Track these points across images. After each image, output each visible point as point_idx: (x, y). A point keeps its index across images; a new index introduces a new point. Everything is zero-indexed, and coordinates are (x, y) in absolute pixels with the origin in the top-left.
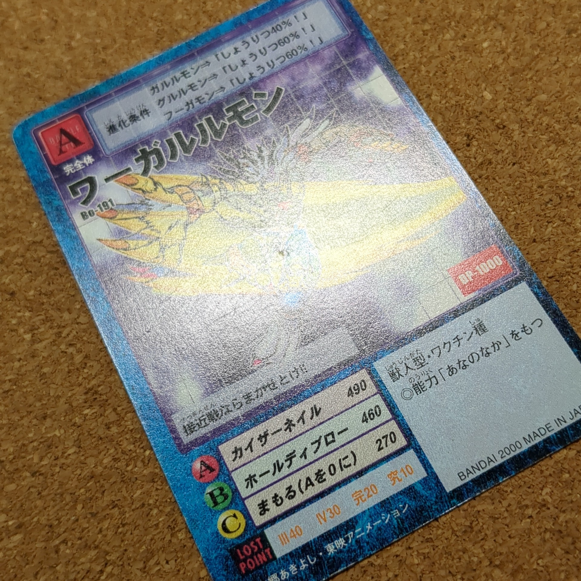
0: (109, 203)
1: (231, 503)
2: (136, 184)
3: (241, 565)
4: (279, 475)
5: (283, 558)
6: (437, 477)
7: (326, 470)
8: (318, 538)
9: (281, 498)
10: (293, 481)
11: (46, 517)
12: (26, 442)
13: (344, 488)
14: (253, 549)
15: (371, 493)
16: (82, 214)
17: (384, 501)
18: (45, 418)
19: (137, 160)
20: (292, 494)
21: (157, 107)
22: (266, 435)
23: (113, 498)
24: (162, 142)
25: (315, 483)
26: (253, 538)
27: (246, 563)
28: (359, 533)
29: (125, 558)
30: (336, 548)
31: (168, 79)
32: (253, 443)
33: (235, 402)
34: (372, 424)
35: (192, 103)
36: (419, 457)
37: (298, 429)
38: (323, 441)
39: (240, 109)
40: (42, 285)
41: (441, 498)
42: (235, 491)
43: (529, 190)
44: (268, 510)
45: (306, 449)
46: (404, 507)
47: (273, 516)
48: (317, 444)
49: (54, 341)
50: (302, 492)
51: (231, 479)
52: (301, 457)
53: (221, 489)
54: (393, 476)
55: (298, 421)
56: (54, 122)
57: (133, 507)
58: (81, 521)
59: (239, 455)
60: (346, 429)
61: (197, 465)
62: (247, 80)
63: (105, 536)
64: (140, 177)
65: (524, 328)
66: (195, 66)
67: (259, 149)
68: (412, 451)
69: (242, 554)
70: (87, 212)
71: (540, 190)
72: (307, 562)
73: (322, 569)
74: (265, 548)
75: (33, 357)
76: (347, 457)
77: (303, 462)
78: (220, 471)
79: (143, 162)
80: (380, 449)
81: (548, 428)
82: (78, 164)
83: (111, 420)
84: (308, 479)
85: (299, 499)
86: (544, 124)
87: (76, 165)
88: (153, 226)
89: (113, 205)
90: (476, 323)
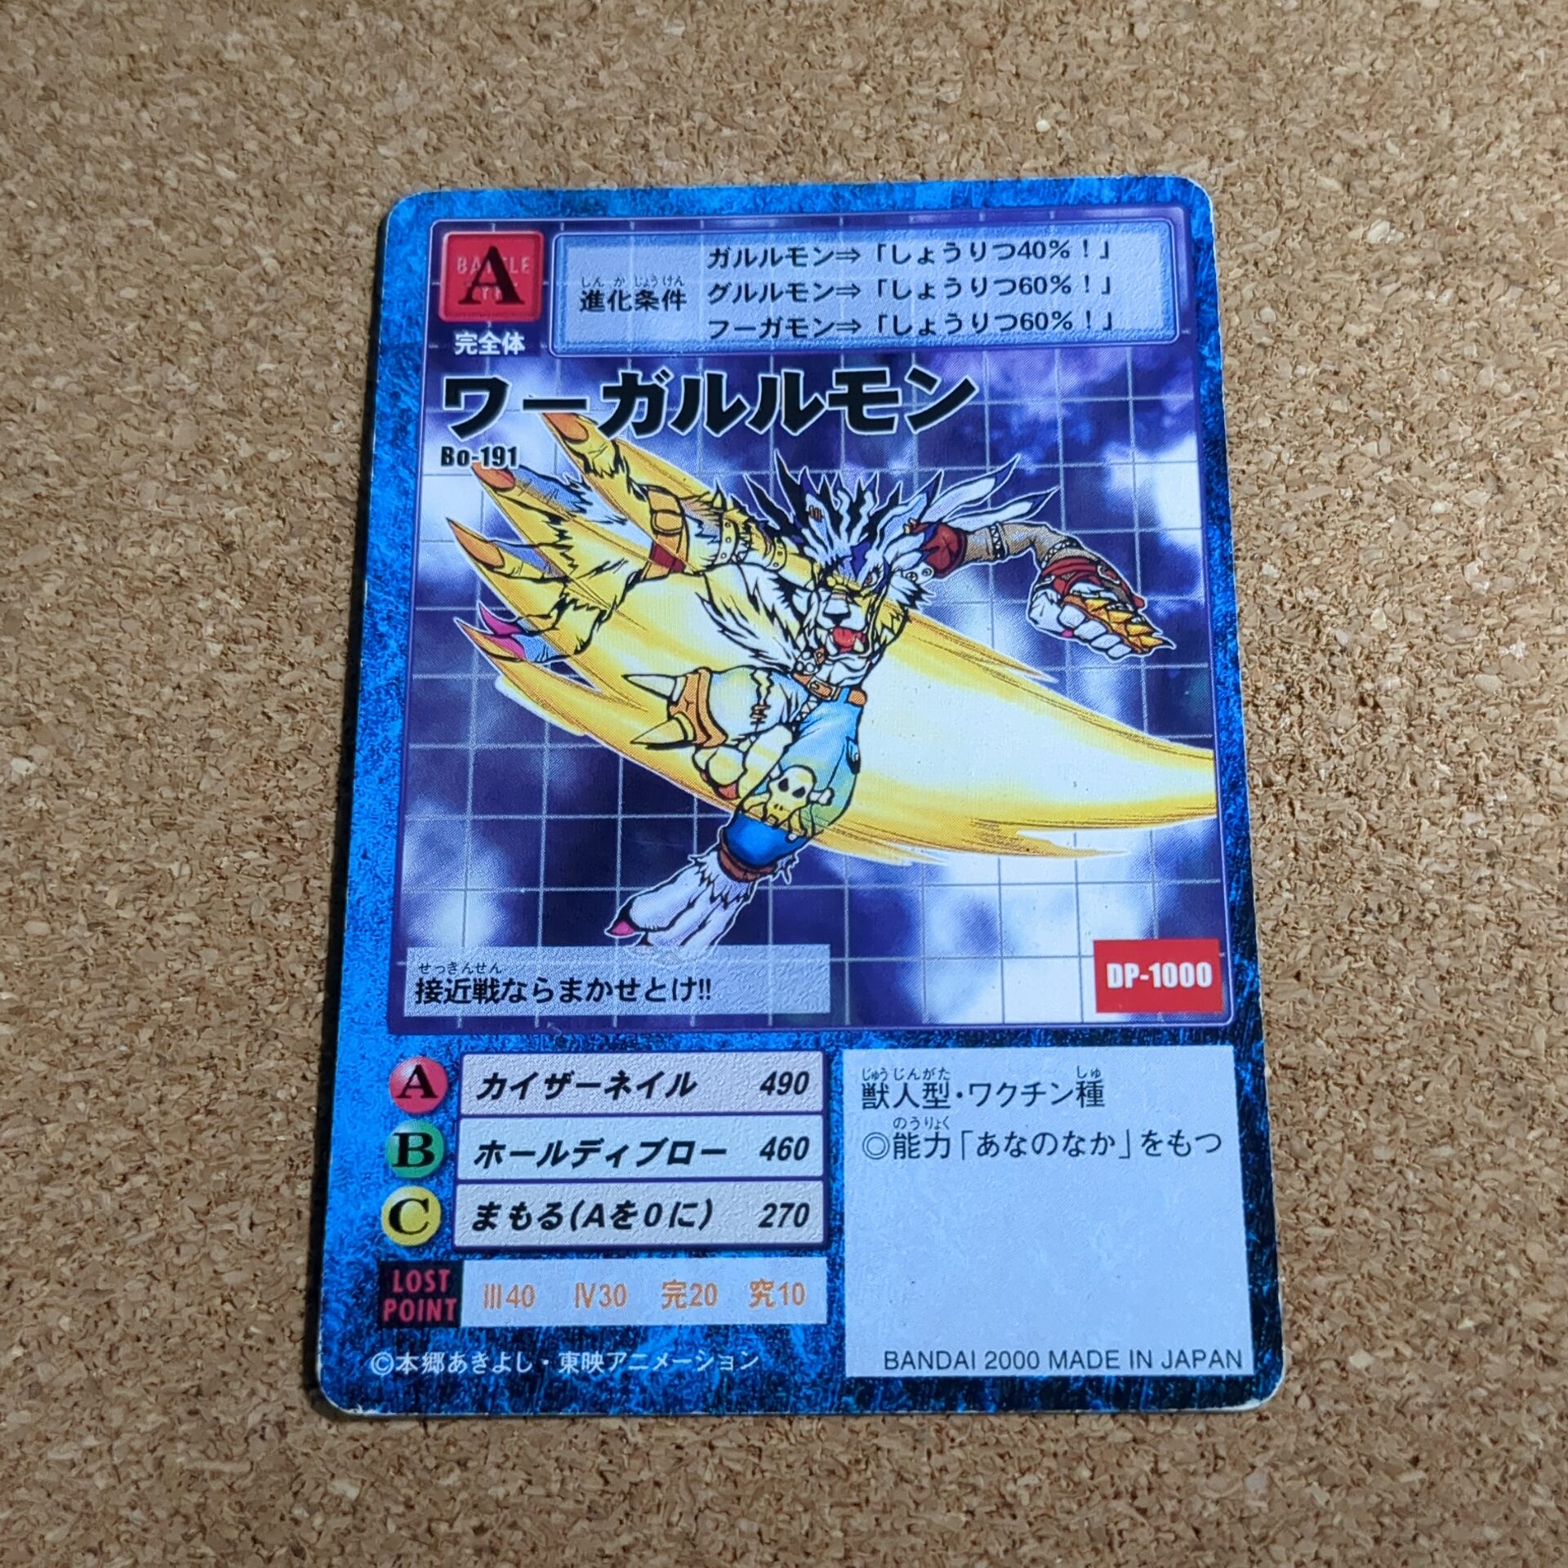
0: (508, 456)
1: (431, 1176)
2: (579, 441)
3: (388, 1302)
4: (548, 1172)
5: (471, 1332)
6: (841, 1338)
7: (641, 1208)
8: (557, 1329)
9: (529, 1216)
10: (568, 1197)
11: (75, 1019)
12: (108, 855)
13: (656, 1262)
14: (425, 1284)
15: (702, 1299)
16: (445, 449)
17: (718, 1328)
18: (168, 826)
19: (609, 392)
20: (554, 1220)
21: (703, 299)
22: (566, 1079)
23: (216, 1050)
24: (677, 378)
25: (608, 1222)
26: (438, 1264)
27: (399, 1303)
28: (638, 1363)
29: (179, 1176)
30: (578, 1367)
31: (756, 250)
32: (532, 1083)
33: (541, 986)
34: (775, 1167)
35: (778, 326)
36: (830, 1280)
37: (633, 1100)
38: (667, 1148)
39: (866, 388)
40: (292, 559)
41: (828, 1381)
42: (451, 1157)
43: (1347, 864)
44: (493, 1226)
45: (625, 1148)
46: (748, 1360)
47: (495, 1243)
48: (652, 1150)
49: (260, 683)
50: (574, 1227)
51: (455, 1130)
52: (608, 1158)
53: (427, 1140)
54: (760, 1289)
55: (639, 1087)
56: (486, 226)
57: (243, 1087)
58: (135, 1061)
59: (495, 1091)
60: (723, 1152)
61: (407, 1070)
62: (914, 333)
63: (165, 1114)
64: (595, 430)
65: (1176, 1140)
66: (825, 248)
67: (861, 493)
68: (824, 1260)
69: (402, 1281)
70: (456, 450)
71: (1369, 875)
72: (511, 1363)
73: (532, 1391)
74: (448, 1294)
75: (206, 695)
76: (694, 1205)
77: (607, 1170)
78: (444, 1101)
79: (618, 401)
80: (765, 1224)
81: (1109, 1358)
82: (489, 341)
83: (288, 898)
84: (599, 1208)
85: (562, 1236)
86: (1460, 742)
87: (483, 340)
88: (569, 547)
89: (513, 462)
90: (1089, 1078)
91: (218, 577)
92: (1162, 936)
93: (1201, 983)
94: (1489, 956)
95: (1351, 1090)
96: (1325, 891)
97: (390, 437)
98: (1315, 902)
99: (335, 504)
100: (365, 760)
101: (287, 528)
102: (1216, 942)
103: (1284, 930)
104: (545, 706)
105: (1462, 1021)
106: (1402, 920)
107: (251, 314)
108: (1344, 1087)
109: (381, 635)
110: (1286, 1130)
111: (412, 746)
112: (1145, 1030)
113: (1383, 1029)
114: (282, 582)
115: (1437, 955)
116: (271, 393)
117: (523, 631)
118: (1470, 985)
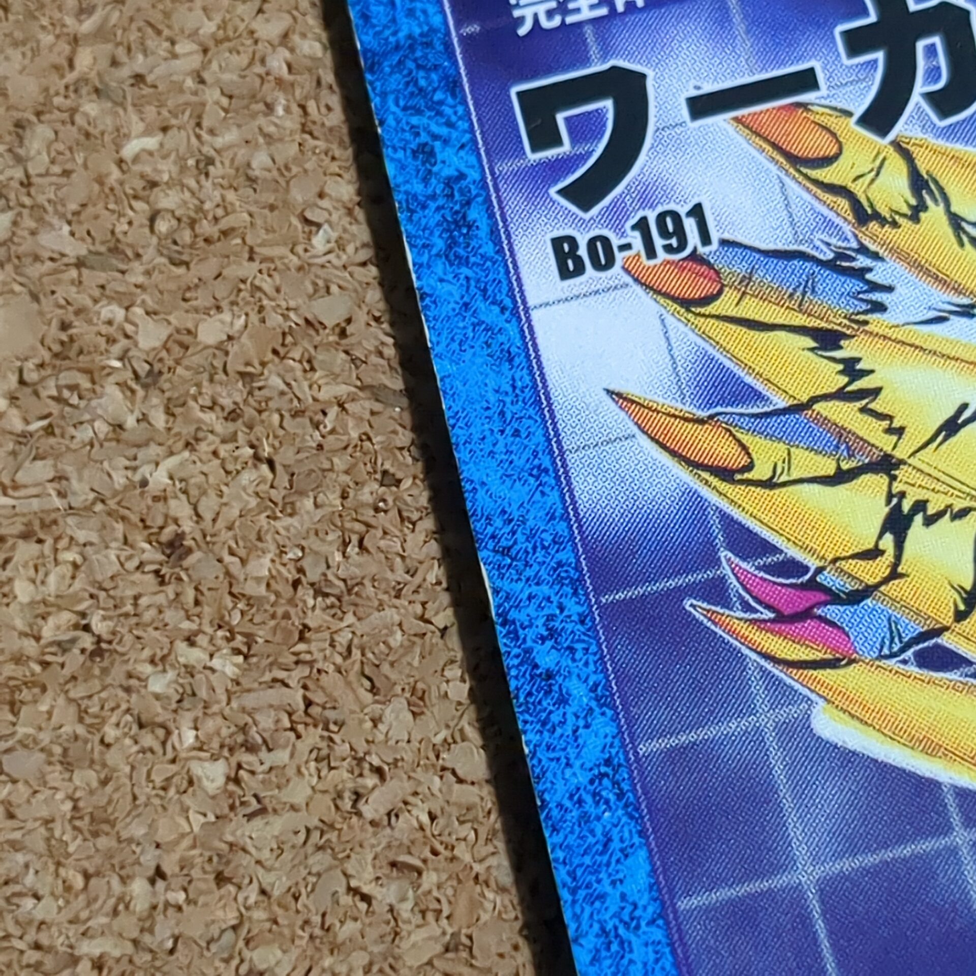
0: (690, 225)
2: (827, 161)
16: (557, 243)
19: (854, 42)
40: (312, 543)
64: (850, 129)
70: (583, 243)
75: (221, 879)
79: (879, 56)
88: (875, 392)
89: (706, 238)
91: (171, 616)
97: (439, 244)
99: (362, 406)
100: (595, 960)
101: (283, 480)
104: (931, 749)
107: (75, 41)
109: (549, 675)
111: (683, 904)
114: (306, 595)
116: (168, 200)
117: (834, 597)
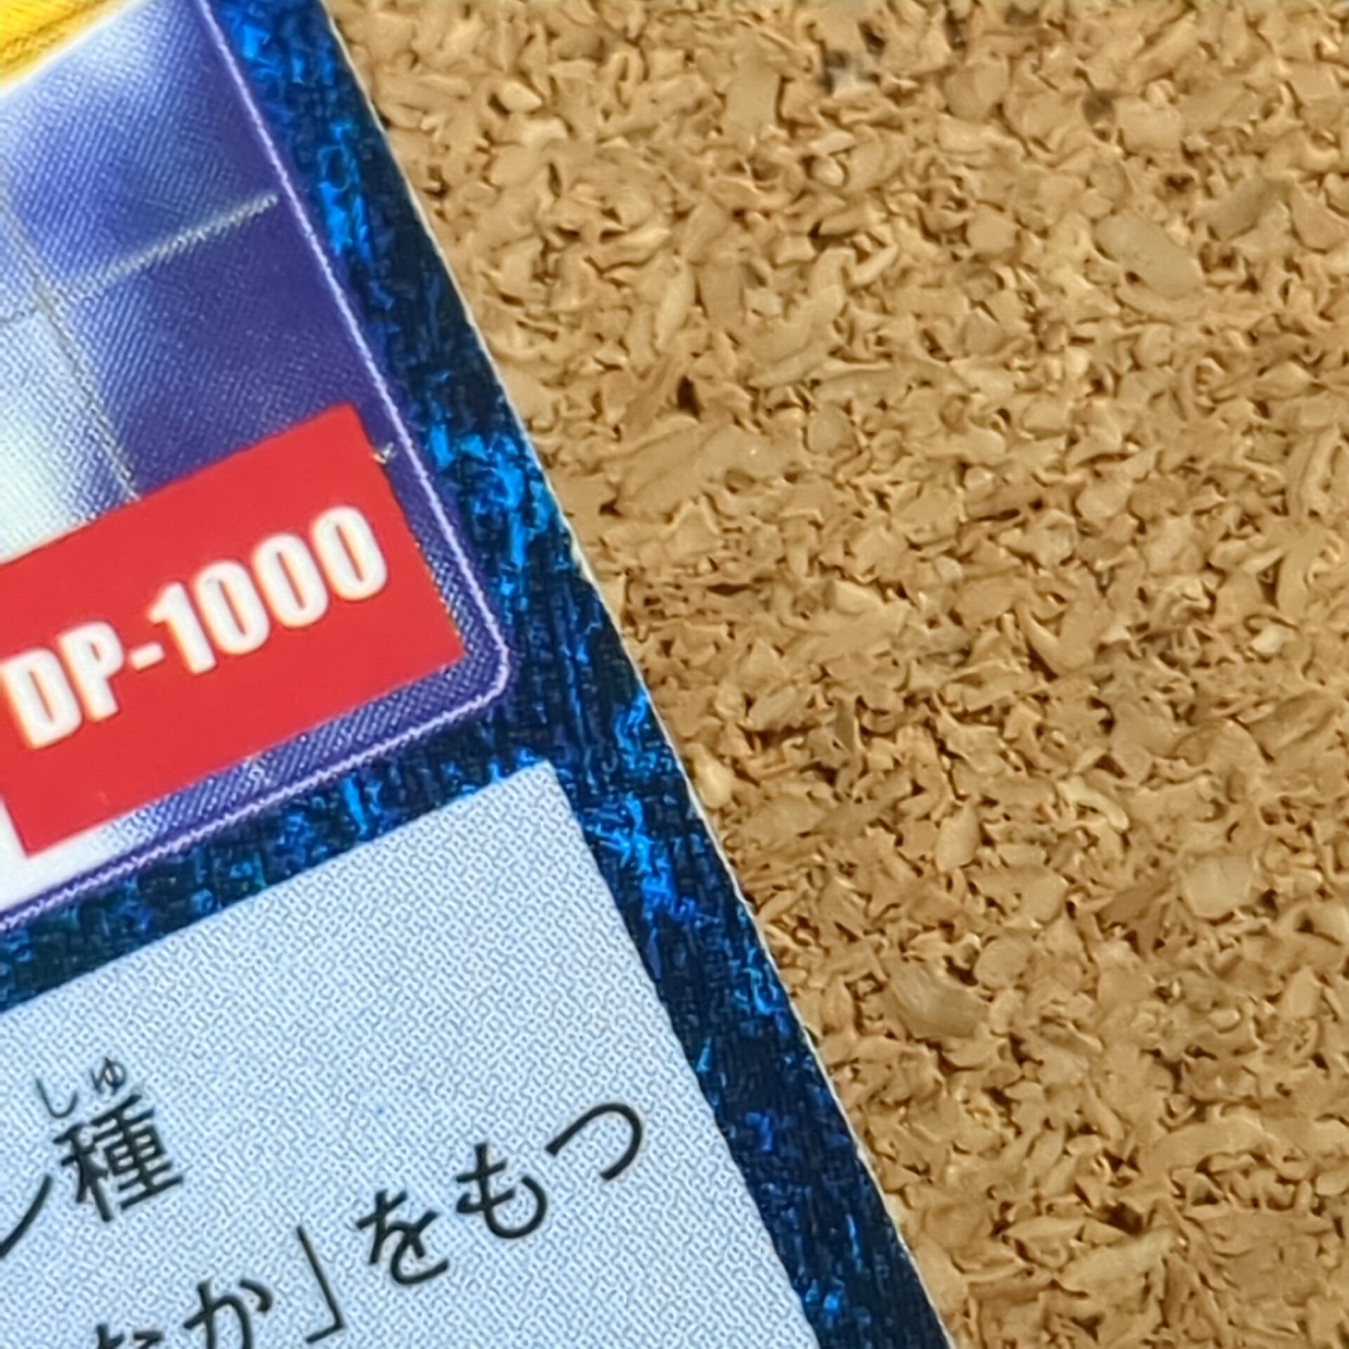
90: (94, 1105)
92: (150, 481)
93: (352, 588)
94: (1305, 37)
95: (1026, 715)
96: (664, 60)
98: (641, 113)
102: (348, 416)
103: (575, 261)
105: (1303, 305)
106: (960, 45)
108: (997, 716)
110: (861, 958)
112: (219, 842)
113: (1048, 452)
115: (1128, 113)
118: (1280, 167)
